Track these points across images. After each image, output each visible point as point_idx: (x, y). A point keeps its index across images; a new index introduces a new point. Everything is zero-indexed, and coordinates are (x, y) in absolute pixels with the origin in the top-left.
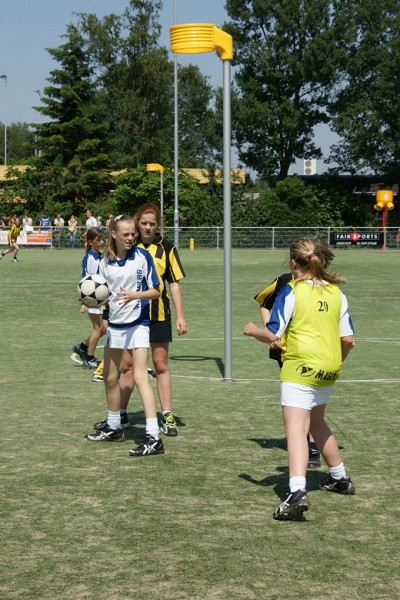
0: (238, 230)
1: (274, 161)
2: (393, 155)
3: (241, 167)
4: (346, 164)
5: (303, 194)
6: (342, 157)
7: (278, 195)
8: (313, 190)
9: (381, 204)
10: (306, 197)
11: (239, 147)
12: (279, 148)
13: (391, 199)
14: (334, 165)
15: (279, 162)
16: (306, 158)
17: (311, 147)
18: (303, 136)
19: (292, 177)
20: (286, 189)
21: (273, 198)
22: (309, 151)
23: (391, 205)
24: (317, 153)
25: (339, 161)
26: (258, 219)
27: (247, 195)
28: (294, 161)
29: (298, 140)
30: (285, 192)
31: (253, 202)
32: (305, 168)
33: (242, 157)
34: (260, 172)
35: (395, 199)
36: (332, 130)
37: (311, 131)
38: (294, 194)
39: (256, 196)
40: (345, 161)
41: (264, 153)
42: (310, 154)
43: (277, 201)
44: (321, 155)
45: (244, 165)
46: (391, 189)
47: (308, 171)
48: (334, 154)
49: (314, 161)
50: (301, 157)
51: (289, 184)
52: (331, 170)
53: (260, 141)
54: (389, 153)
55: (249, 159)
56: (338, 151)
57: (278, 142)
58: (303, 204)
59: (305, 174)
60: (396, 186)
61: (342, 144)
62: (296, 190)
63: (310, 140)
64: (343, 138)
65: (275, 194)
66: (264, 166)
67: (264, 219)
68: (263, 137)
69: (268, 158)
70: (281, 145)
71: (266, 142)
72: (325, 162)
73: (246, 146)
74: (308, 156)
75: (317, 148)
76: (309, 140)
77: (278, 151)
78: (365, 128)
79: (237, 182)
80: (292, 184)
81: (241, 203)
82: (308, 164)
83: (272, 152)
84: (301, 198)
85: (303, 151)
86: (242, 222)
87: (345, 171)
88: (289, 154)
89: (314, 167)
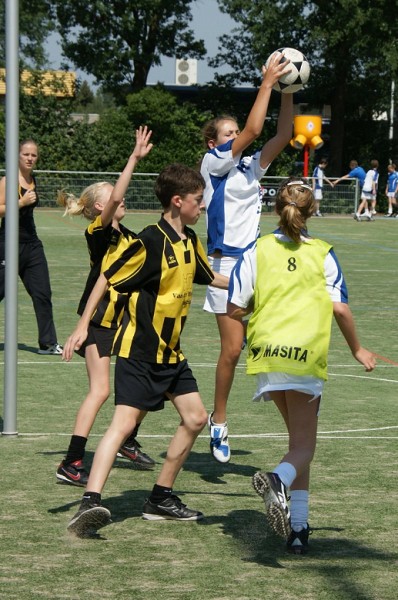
0: (61, 175)
1: (125, 60)
2: (322, 56)
3: (66, 68)
4: (246, 68)
5: (172, 118)
6: (238, 56)
7: (130, 119)
8: (190, 111)
9: (301, 139)
10: (180, 122)
11: (63, 33)
12: (132, 37)
13: (319, 131)
14: (226, 69)
15: (131, 62)
16: (179, 57)
17: (188, 37)
18: (172, 19)
19: (154, 87)
20: (143, 108)
21: (122, 123)
22: (184, 44)
23: (317, 140)
24: (198, 49)
25: (234, 63)
26: (95, 158)
27: (76, 117)
28: (158, 61)
29: (165, 25)
30: (143, 113)
31: (87, 127)
32: (179, 73)
33: (69, 50)
34: (99, 78)
35: (325, 131)
36: (221, 9)
37: (187, 10)
38: (157, 117)
39: (94, 118)
40: (245, 63)
41: (107, 45)
42: (185, 50)
43: (127, 127)
44: (204, 52)
45: (71, 64)
46: (320, 114)
47: (184, 78)
48: (225, 51)
49: (193, 63)
50: (170, 55)
51: (150, 99)
52: (220, 79)
53: (99, 25)
54: (316, 53)
55: (78, 55)
56: (231, 46)
57: (131, 27)
58: (172, 135)
59: (178, 83)
60: (327, 110)
61: (238, 34)
62: (160, 110)
63: (186, 26)
64: (240, 24)
65: (125, 117)
66: (107, 66)
67: (105, 157)
68: (105, 17)
69: (112, 54)
70: (136, 32)
71: (109, 26)
72: (210, 64)
73: (76, 33)
74: (181, 53)
75: (197, 39)
76: (183, 26)
77: (129, 44)
78: (276, 10)
79: (59, 94)
80: (156, 99)
81: (66, 130)
82: (184, 67)
83: (120, 45)
84: (169, 123)
85: (174, 44)
86: (68, 162)
87: (244, 80)
88: (149, 49)
89: (193, 73)
